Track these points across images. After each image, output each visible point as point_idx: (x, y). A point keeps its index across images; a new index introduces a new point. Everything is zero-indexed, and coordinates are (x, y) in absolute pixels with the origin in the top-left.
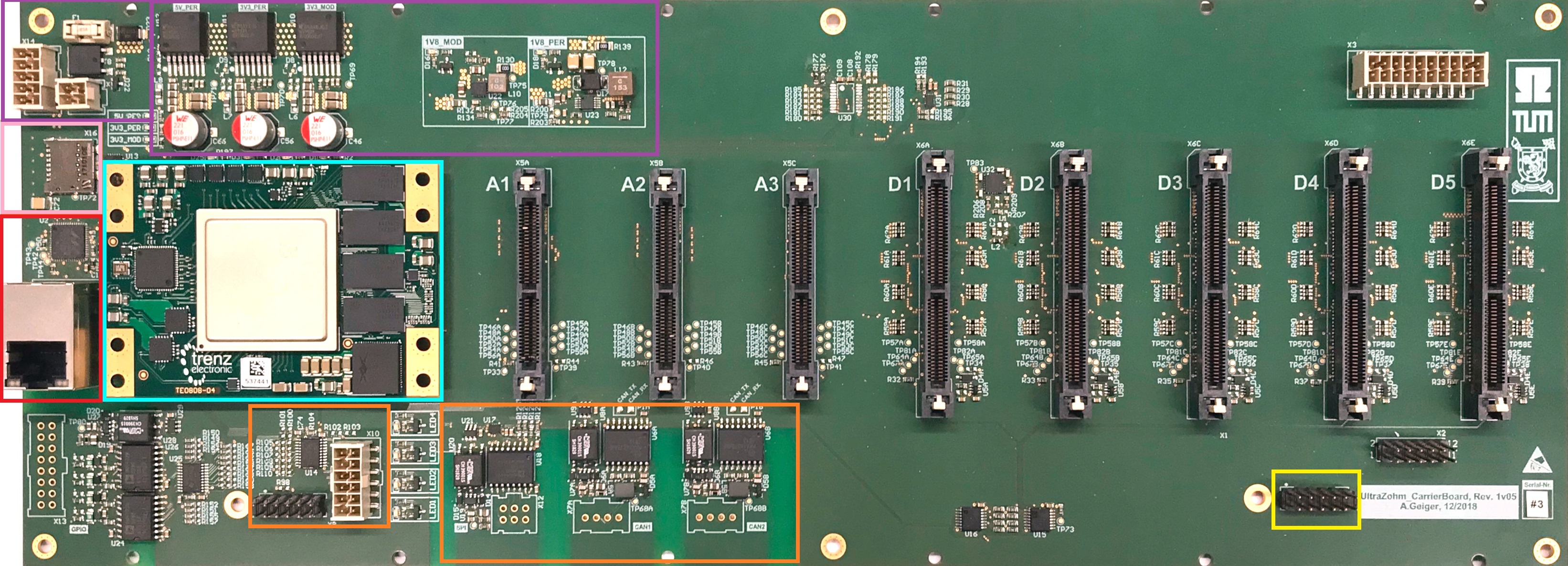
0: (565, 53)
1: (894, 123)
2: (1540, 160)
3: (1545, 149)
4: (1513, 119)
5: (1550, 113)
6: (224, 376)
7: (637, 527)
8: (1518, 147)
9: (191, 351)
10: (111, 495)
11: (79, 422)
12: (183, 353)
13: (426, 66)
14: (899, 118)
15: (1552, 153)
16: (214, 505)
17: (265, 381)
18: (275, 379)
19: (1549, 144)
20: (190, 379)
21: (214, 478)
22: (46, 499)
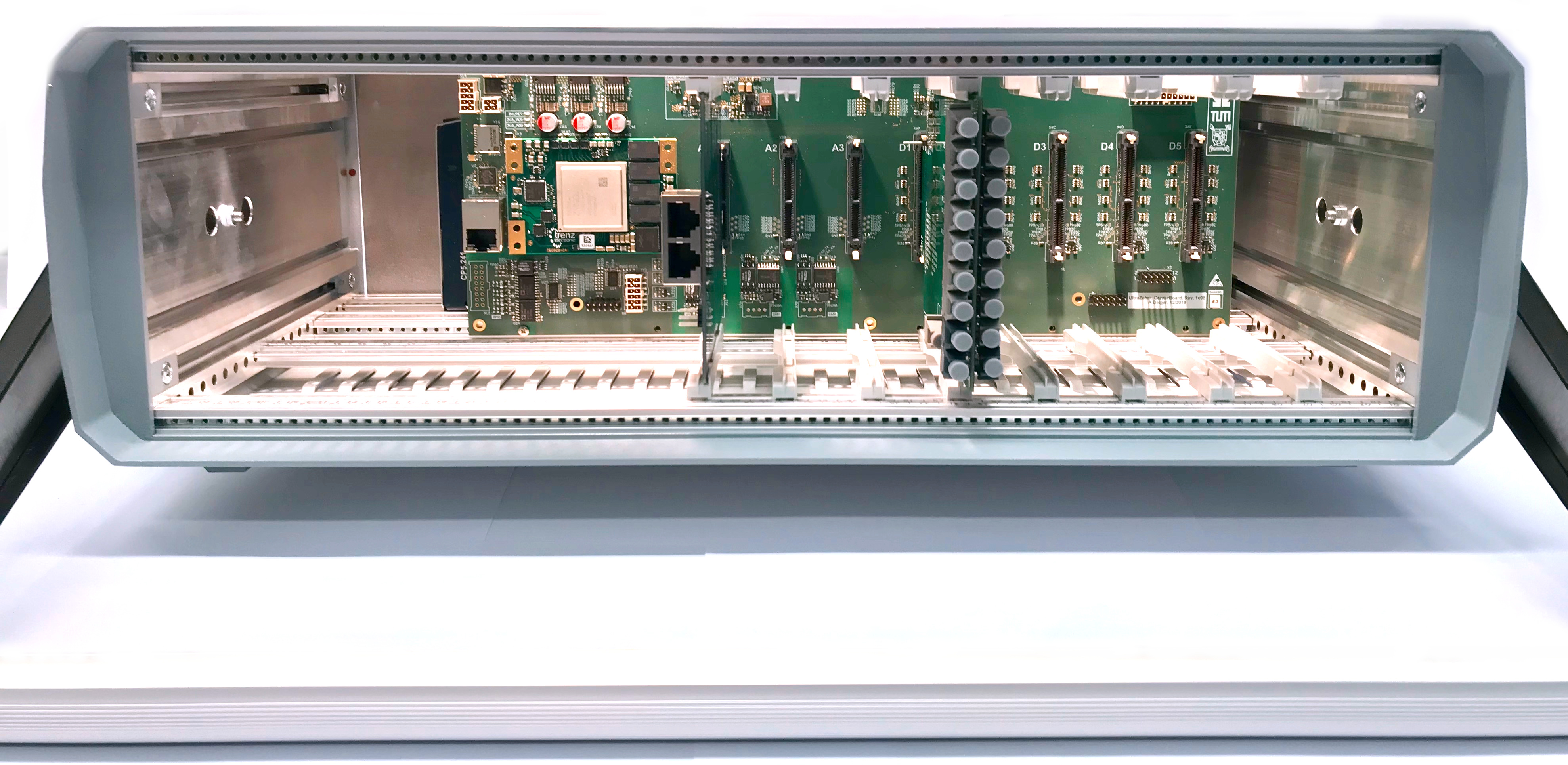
0: (737, 82)
1: (903, 117)
2: (1223, 135)
3: (1226, 130)
4: (1211, 115)
5: (1229, 112)
6: (571, 243)
7: (773, 314)
8: (1213, 129)
9: (554, 231)
10: (513, 300)
11: (495, 265)
12: (550, 232)
13: (667, 89)
14: (905, 115)
15: (1229, 132)
16: (565, 305)
17: (591, 246)
18: (596, 245)
19: (1228, 127)
20: (554, 245)
21: (565, 292)
22: (480, 302)
